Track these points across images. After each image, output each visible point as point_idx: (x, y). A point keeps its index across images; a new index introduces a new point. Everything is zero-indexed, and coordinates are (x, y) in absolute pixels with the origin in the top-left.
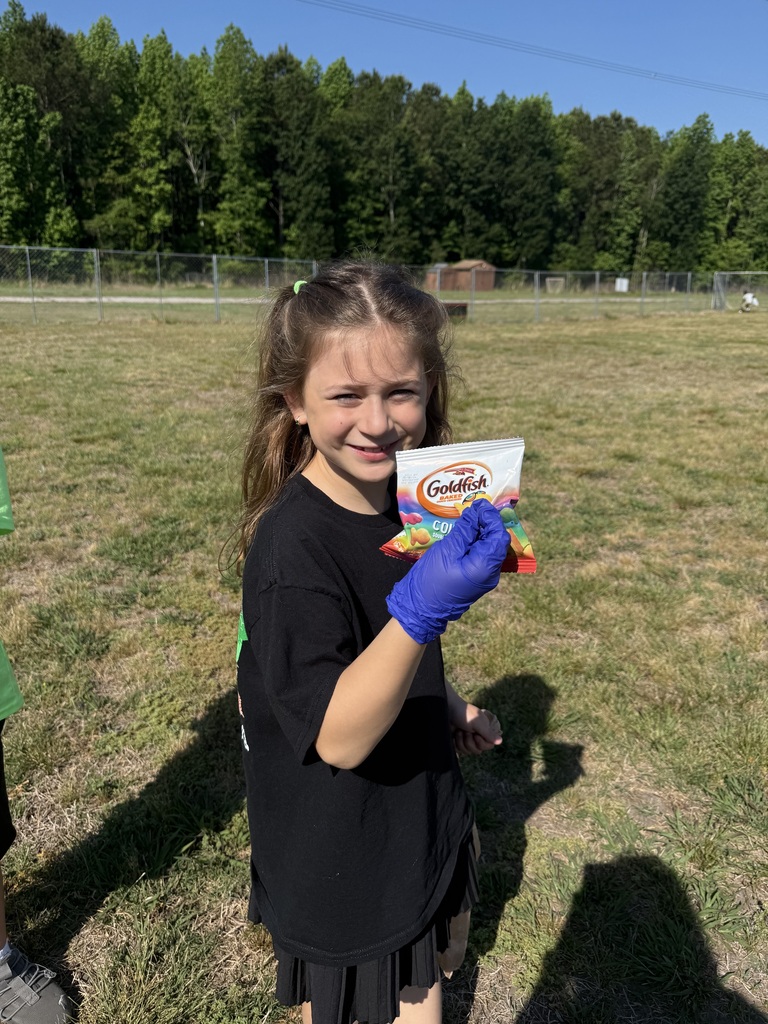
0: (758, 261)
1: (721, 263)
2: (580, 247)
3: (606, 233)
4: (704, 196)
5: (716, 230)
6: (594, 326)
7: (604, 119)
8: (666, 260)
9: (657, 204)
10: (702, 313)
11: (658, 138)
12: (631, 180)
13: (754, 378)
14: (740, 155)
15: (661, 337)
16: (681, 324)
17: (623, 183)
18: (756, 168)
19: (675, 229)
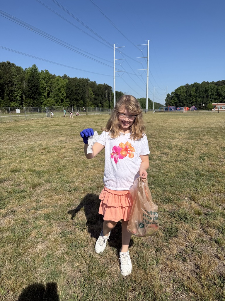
0: (57, 104)
1: (48, 104)
2: (5, 100)
3: (13, 96)
4: (39, 86)
5: (44, 96)
6: (11, 124)
7: (5, 63)
8: (32, 104)
9: (26, 88)
10: (44, 118)
11: (23, 70)
12: (17, 81)
13: (58, 136)
14: (47, 77)
15: (32, 126)
16: (38, 122)
17: (15, 82)
18: (51, 80)
19: (33, 95)
